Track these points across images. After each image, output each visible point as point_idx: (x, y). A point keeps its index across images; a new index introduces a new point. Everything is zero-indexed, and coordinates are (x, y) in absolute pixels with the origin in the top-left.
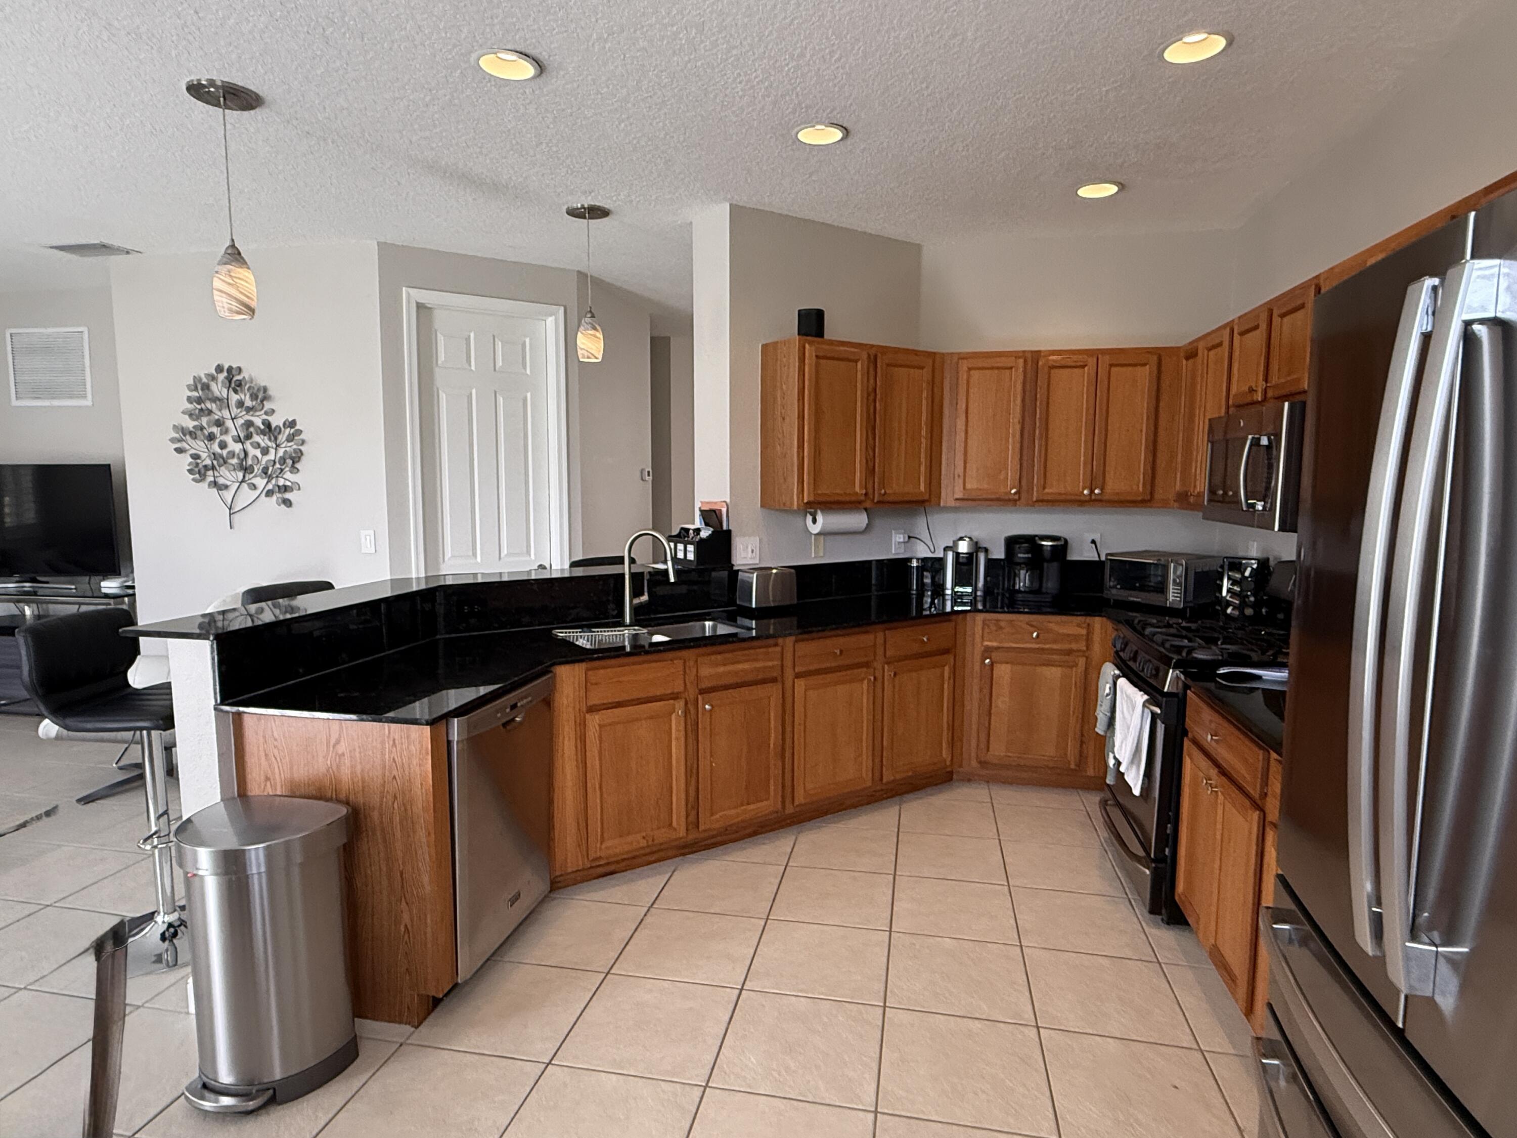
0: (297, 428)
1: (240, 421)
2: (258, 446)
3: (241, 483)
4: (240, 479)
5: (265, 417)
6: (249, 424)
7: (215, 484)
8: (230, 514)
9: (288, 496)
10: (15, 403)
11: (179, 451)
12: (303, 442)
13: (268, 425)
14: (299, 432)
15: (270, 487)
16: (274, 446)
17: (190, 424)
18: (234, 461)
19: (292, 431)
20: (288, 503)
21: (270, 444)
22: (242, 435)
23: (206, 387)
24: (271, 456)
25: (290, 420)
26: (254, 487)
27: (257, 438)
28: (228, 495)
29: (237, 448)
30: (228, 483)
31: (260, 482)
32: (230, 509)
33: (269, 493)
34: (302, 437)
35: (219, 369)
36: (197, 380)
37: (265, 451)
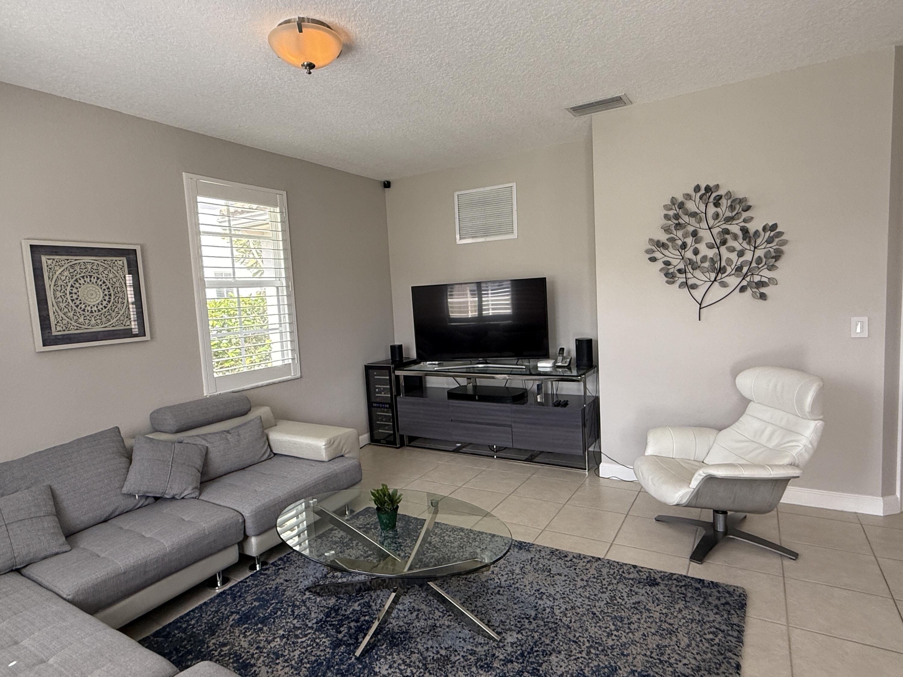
0: (777, 230)
1: (716, 231)
2: (731, 250)
3: (713, 282)
4: (713, 279)
5: (743, 224)
6: (726, 232)
7: (685, 284)
8: (700, 308)
9: (763, 290)
10: (459, 242)
11: (653, 259)
12: (785, 242)
13: (745, 231)
14: (780, 234)
15: (744, 283)
16: (753, 249)
17: (663, 237)
18: (707, 264)
19: (772, 233)
20: (763, 296)
21: (748, 247)
22: (718, 242)
23: (681, 205)
24: (748, 256)
25: (770, 224)
26: (724, 285)
27: (731, 243)
28: (698, 294)
29: (711, 253)
30: (698, 283)
31: (733, 281)
32: (700, 305)
33: (743, 289)
34: (783, 238)
35: (697, 189)
36: (673, 200)
37: (741, 254)
